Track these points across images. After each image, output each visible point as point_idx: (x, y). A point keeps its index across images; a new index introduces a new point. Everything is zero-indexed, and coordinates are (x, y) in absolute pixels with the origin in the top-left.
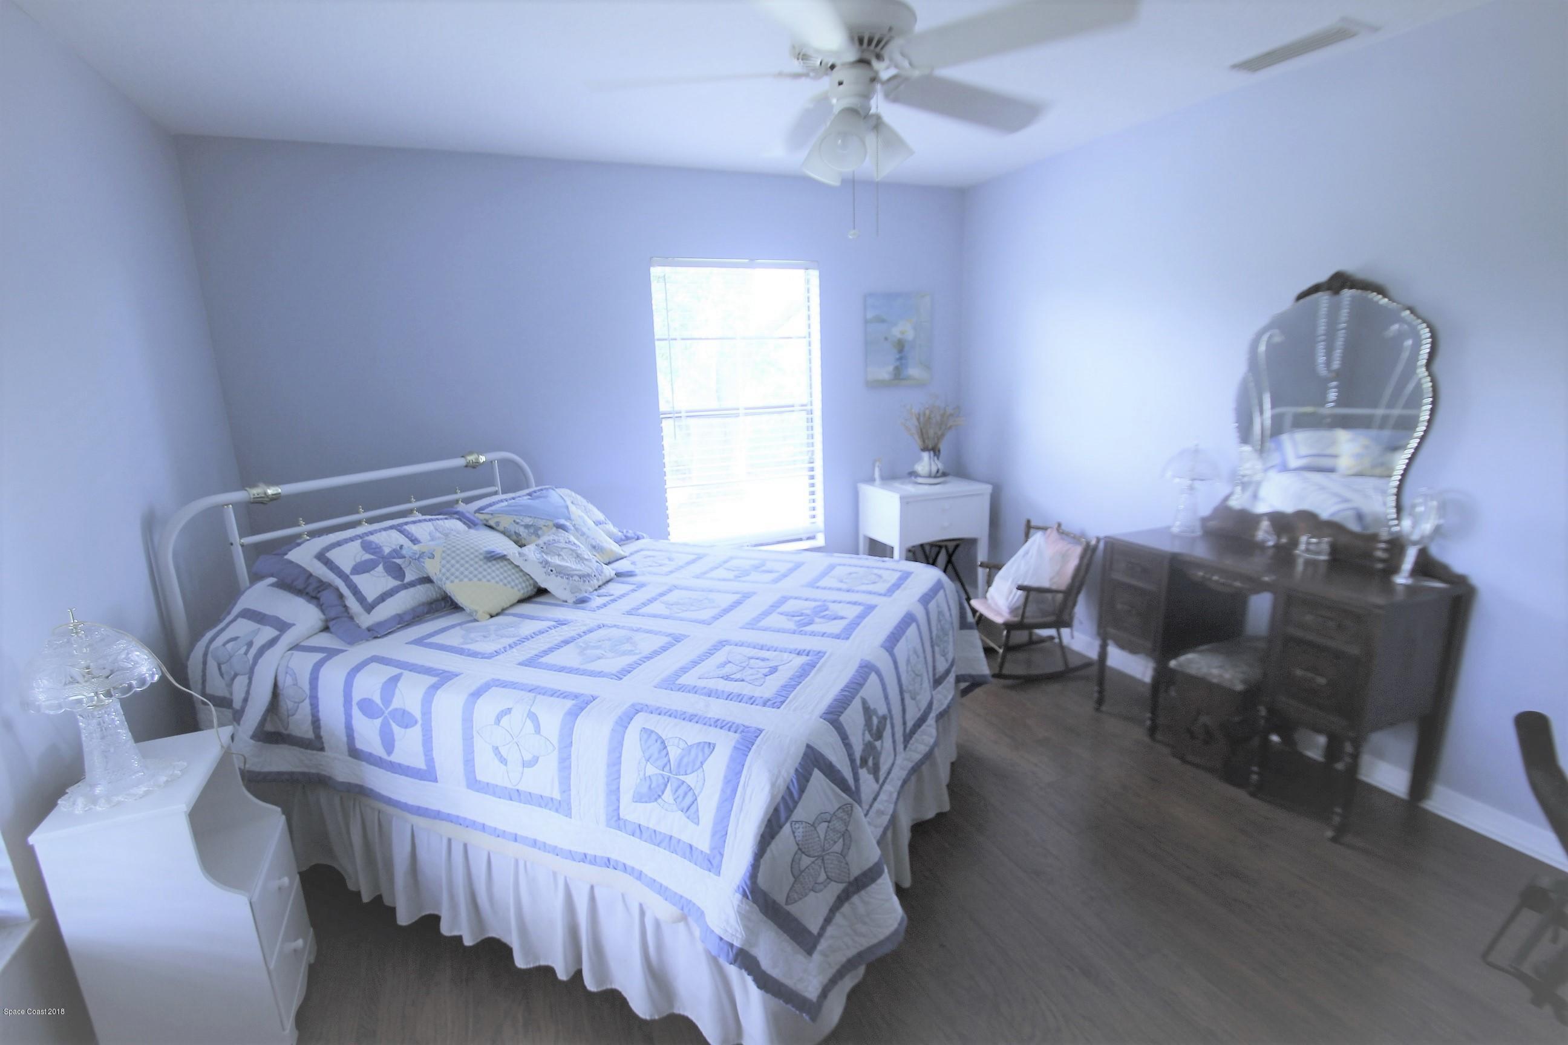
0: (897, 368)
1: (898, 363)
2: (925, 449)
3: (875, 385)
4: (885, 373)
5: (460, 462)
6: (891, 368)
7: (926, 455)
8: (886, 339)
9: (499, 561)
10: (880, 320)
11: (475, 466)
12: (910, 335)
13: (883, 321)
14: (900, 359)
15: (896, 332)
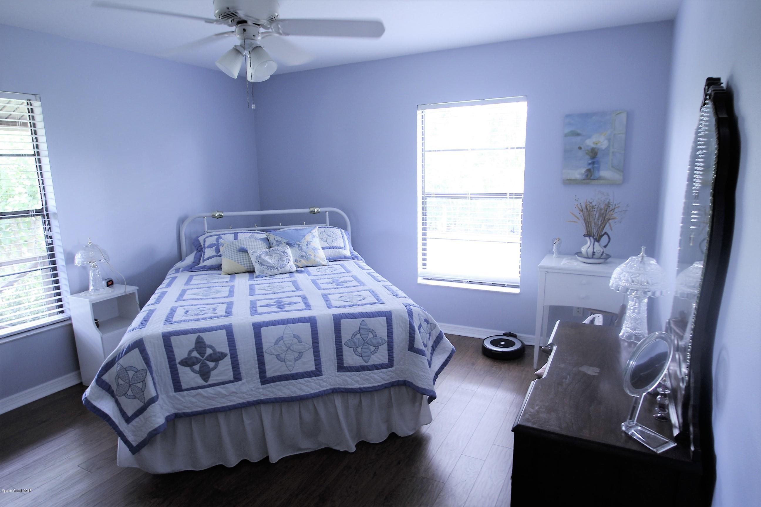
0: (589, 171)
1: (590, 167)
2: (589, 235)
3: (569, 182)
4: (578, 174)
5: (307, 210)
6: (583, 171)
7: (589, 241)
8: (580, 148)
9: (244, 252)
10: (576, 134)
11: (313, 213)
12: (603, 144)
13: (578, 135)
14: (593, 163)
15: (590, 143)
